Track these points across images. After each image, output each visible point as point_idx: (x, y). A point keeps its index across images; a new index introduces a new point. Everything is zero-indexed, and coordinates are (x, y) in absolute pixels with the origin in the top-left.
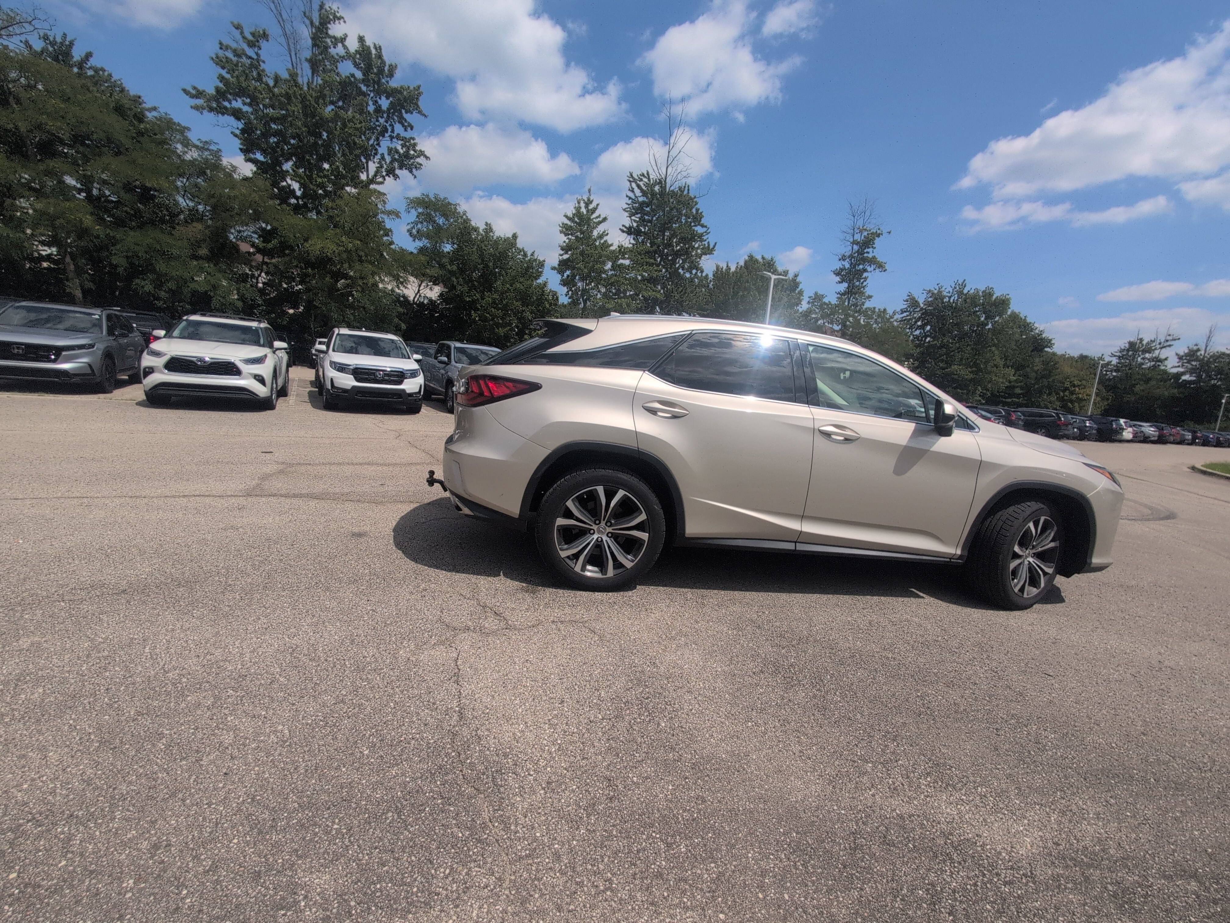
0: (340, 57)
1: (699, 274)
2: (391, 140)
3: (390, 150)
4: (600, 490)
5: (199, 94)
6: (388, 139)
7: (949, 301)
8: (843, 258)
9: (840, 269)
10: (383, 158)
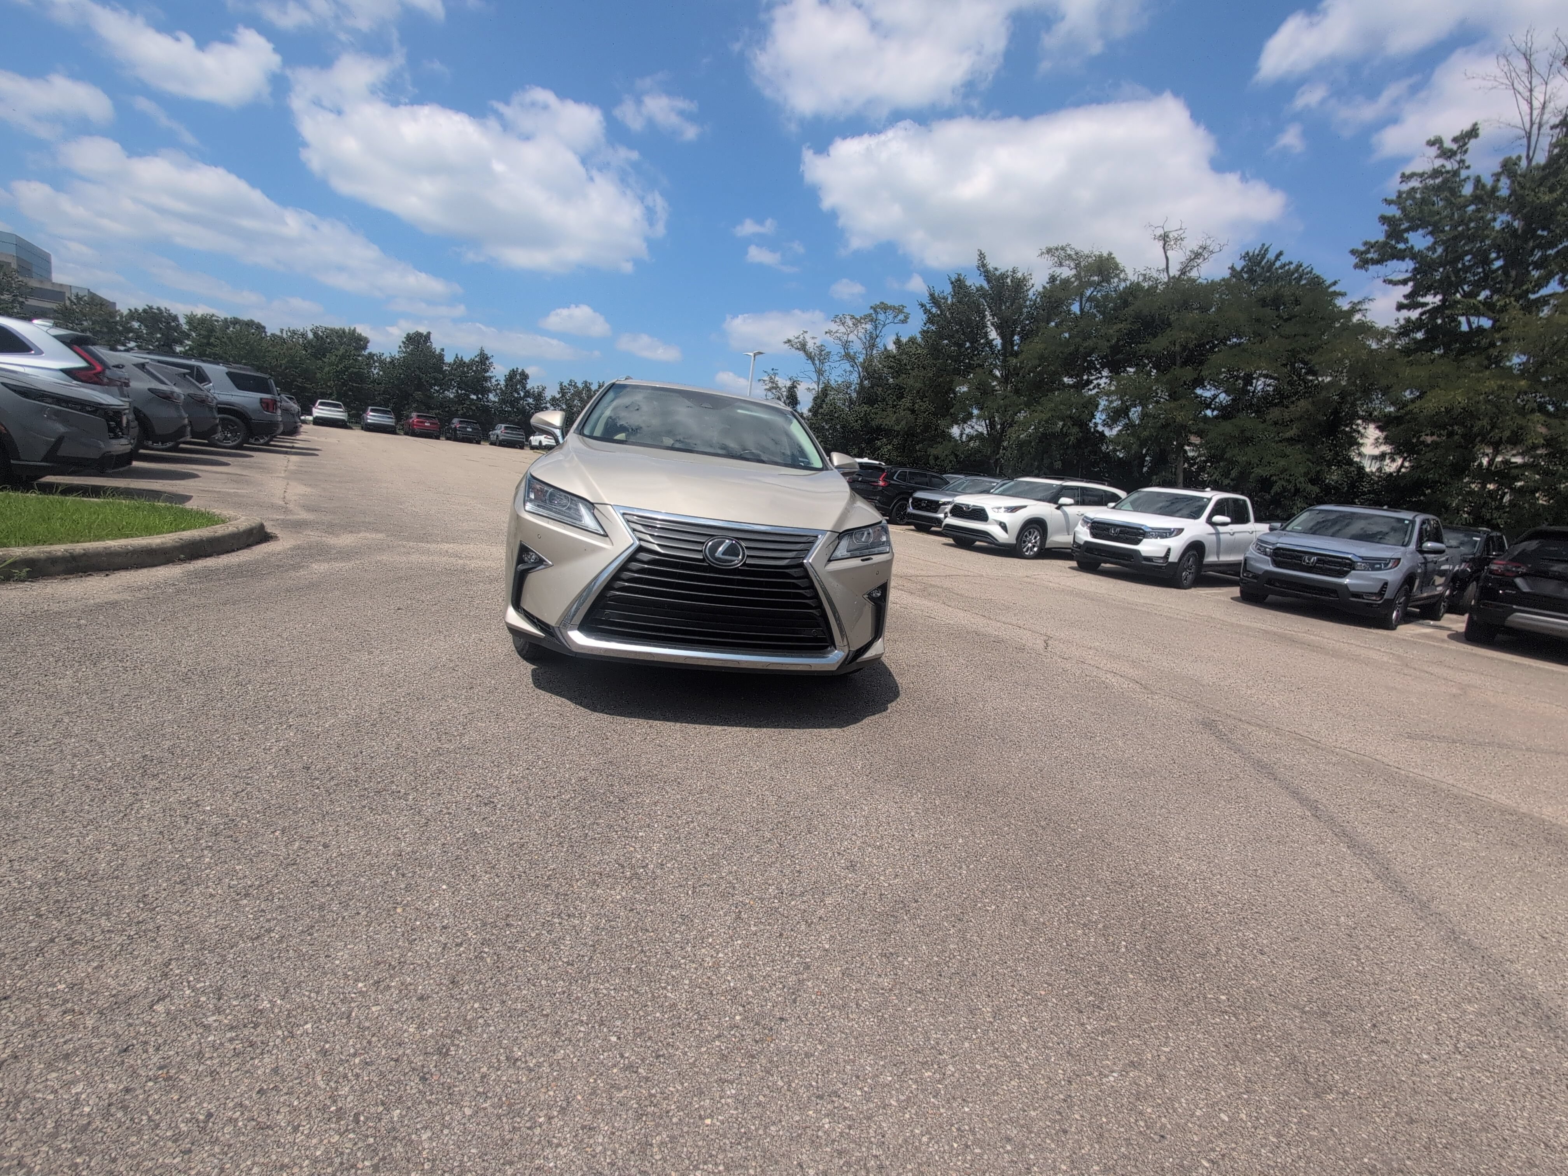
5: (1368, 248)
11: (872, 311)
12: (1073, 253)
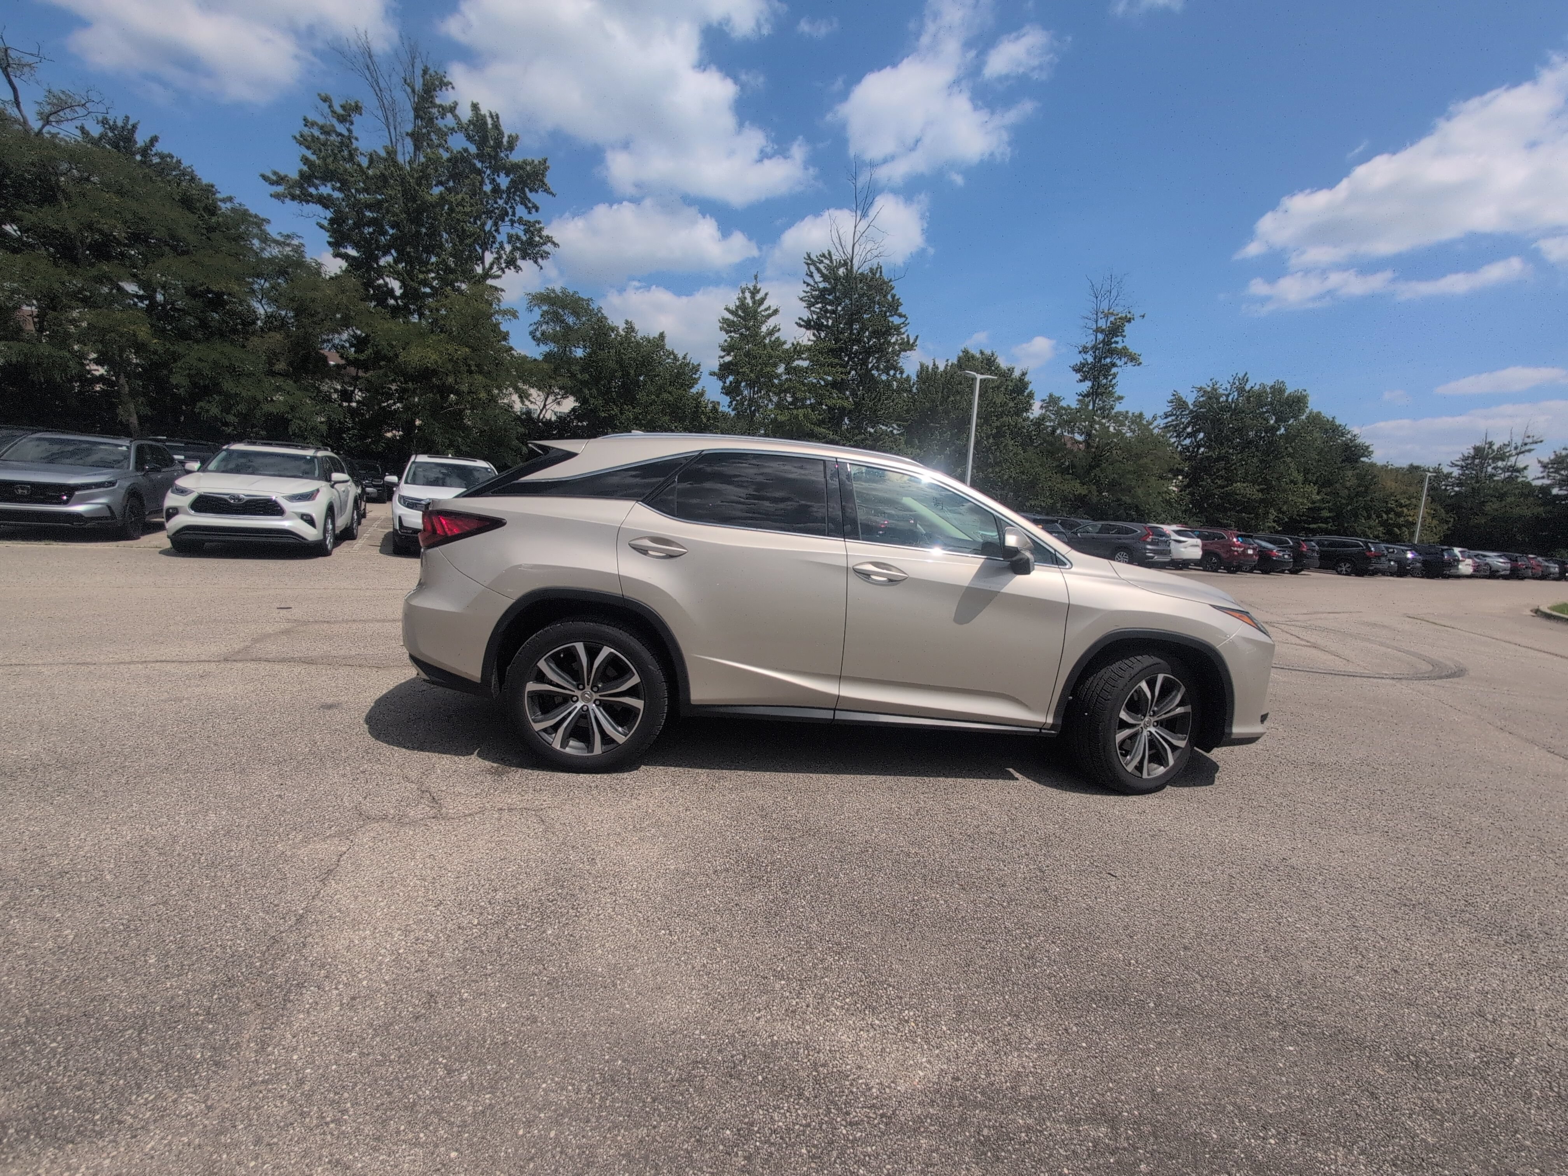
0: (449, 129)
1: (898, 376)
2: (512, 225)
3: (510, 238)
4: (580, 647)
5: (280, 180)
6: (508, 223)
7: (1227, 400)
8: (1085, 350)
9: (1081, 363)
10: (502, 247)
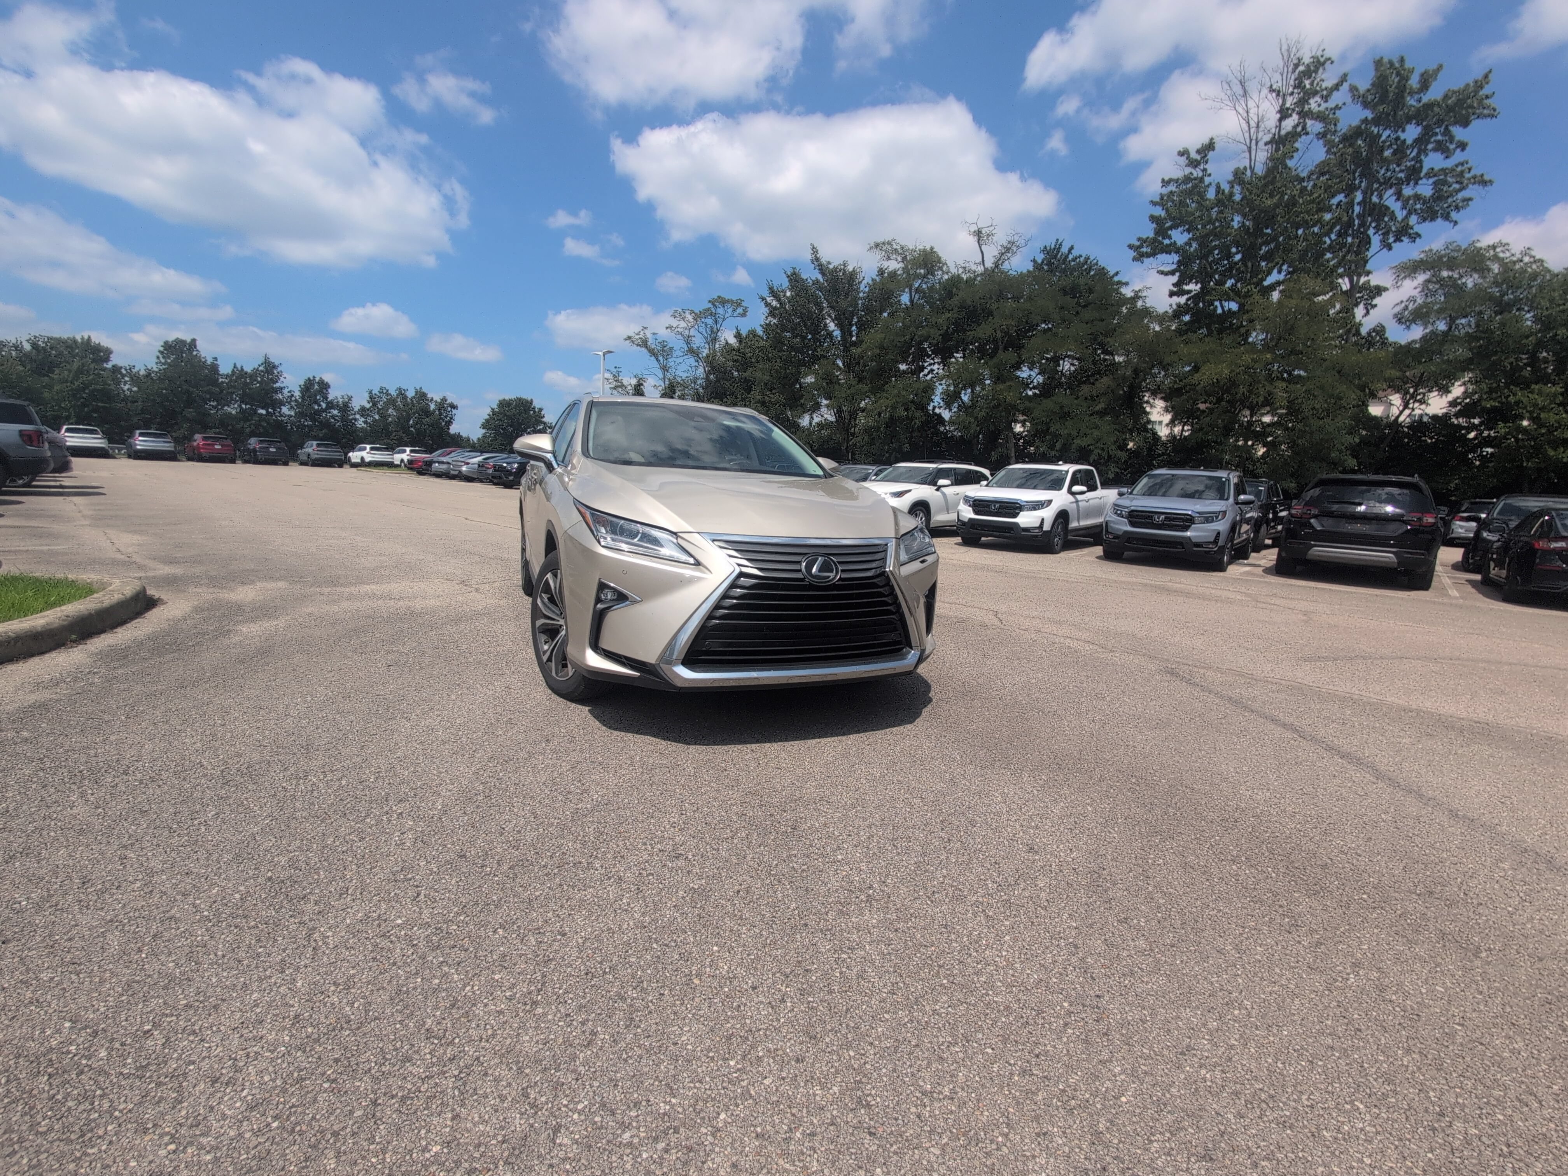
5: (1141, 244)
11: (710, 305)
12: (898, 247)
